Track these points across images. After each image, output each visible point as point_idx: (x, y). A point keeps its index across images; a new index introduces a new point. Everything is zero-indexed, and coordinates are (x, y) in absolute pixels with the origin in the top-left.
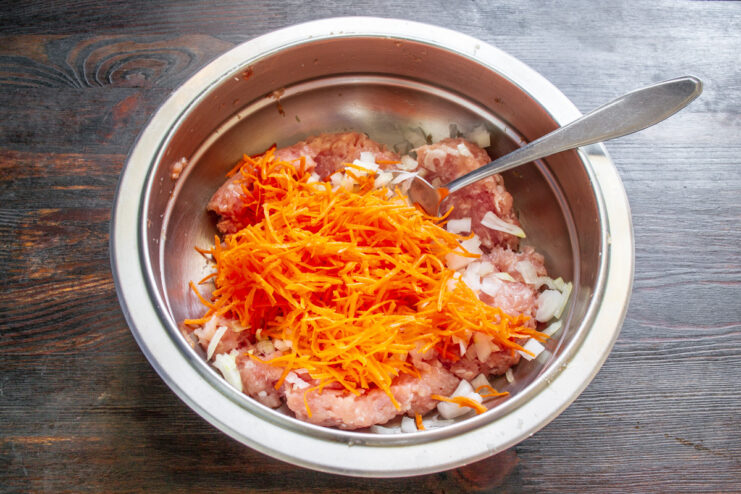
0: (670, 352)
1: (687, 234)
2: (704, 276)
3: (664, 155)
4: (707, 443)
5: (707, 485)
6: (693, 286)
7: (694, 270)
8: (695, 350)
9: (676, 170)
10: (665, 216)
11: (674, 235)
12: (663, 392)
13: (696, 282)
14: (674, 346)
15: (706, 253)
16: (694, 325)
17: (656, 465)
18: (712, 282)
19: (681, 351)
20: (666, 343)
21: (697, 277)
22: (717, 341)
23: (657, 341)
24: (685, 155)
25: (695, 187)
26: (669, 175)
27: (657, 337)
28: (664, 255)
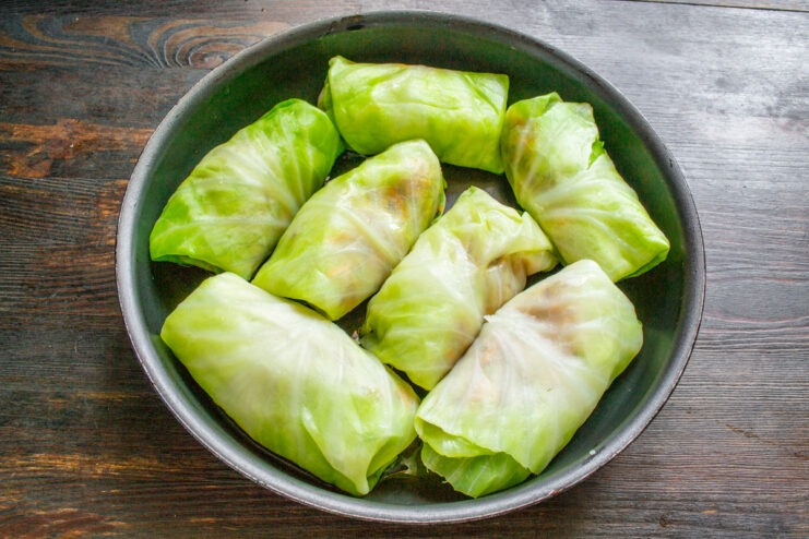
0: (724, 343)
1: (745, 231)
2: (760, 272)
3: (725, 156)
4: (757, 431)
5: (755, 471)
6: (749, 281)
7: (751, 266)
8: (749, 342)
9: (736, 171)
10: (724, 214)
11: (731, 232)
12: (715, 380)
13: (752, 277)
14: (728, 338)
15: (763, 251)
16: (749, 318)
17: (706, 448)
18: (767, 278)
19: (735, 342)
20: (720, 334)
21: (754, 273)
22: (771, 335)
23: (712, 332)
24: (746, 156)
25: (755, 187)
26: (729, 175)
27: (712, 328)
28: (720, 251)
